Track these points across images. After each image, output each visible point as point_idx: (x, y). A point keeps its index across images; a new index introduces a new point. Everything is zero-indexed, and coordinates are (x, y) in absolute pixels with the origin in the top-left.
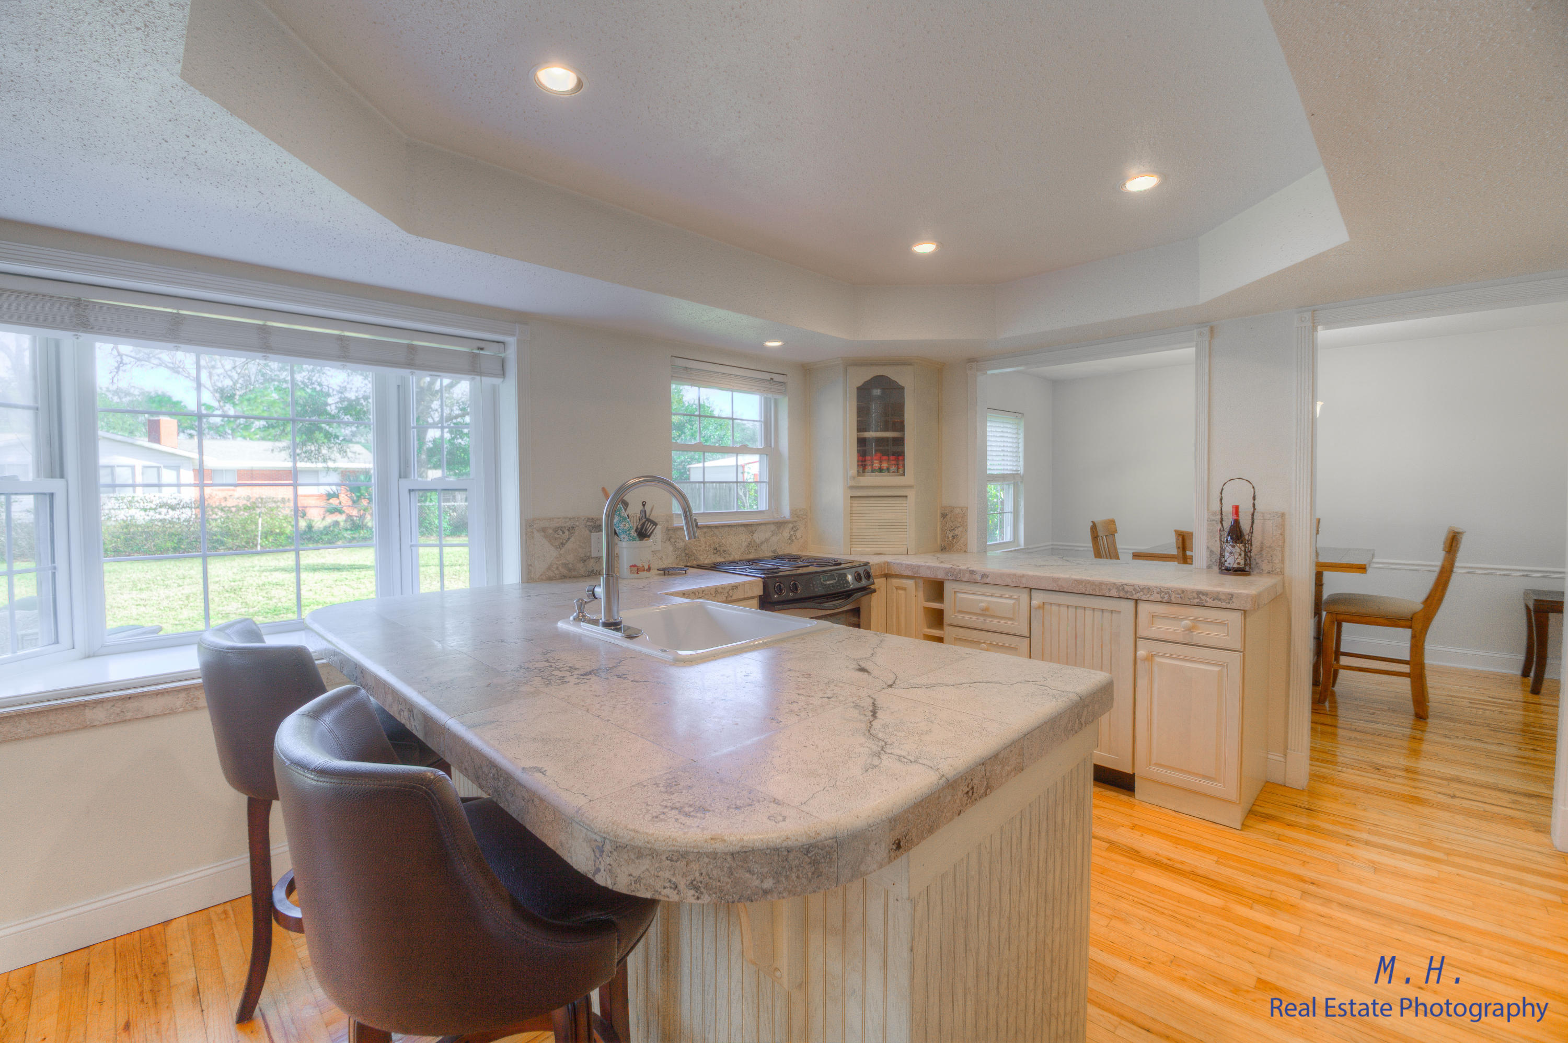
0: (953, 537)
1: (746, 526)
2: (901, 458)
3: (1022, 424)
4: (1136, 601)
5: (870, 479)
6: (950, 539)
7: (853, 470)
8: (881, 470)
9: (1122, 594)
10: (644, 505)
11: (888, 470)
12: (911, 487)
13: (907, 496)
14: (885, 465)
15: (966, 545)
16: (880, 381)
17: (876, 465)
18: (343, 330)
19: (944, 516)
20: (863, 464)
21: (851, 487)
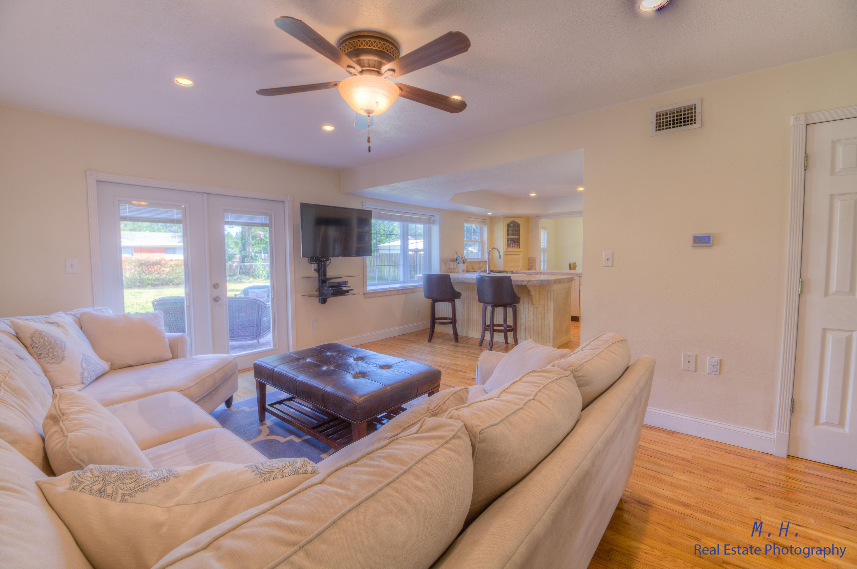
0: (532, 266)
1: (478, 262)
2: (518, 243)
3: (546, 231)
4: (580, 277)
5: (511, 249)
6: (531, 266)
7: (506, 247)
8: (513, 247)
9: (577, 275)
10: (462, 255)
11: (515, 247)
12: (521, 251)
13: (520, 254)
14: (514, 245)
15: (536, 268)
16: (513, 222)
17: (511, 246)
18: (391, 213)
19: (529, 260)
20: (508, 245)
21: (505, 252)
